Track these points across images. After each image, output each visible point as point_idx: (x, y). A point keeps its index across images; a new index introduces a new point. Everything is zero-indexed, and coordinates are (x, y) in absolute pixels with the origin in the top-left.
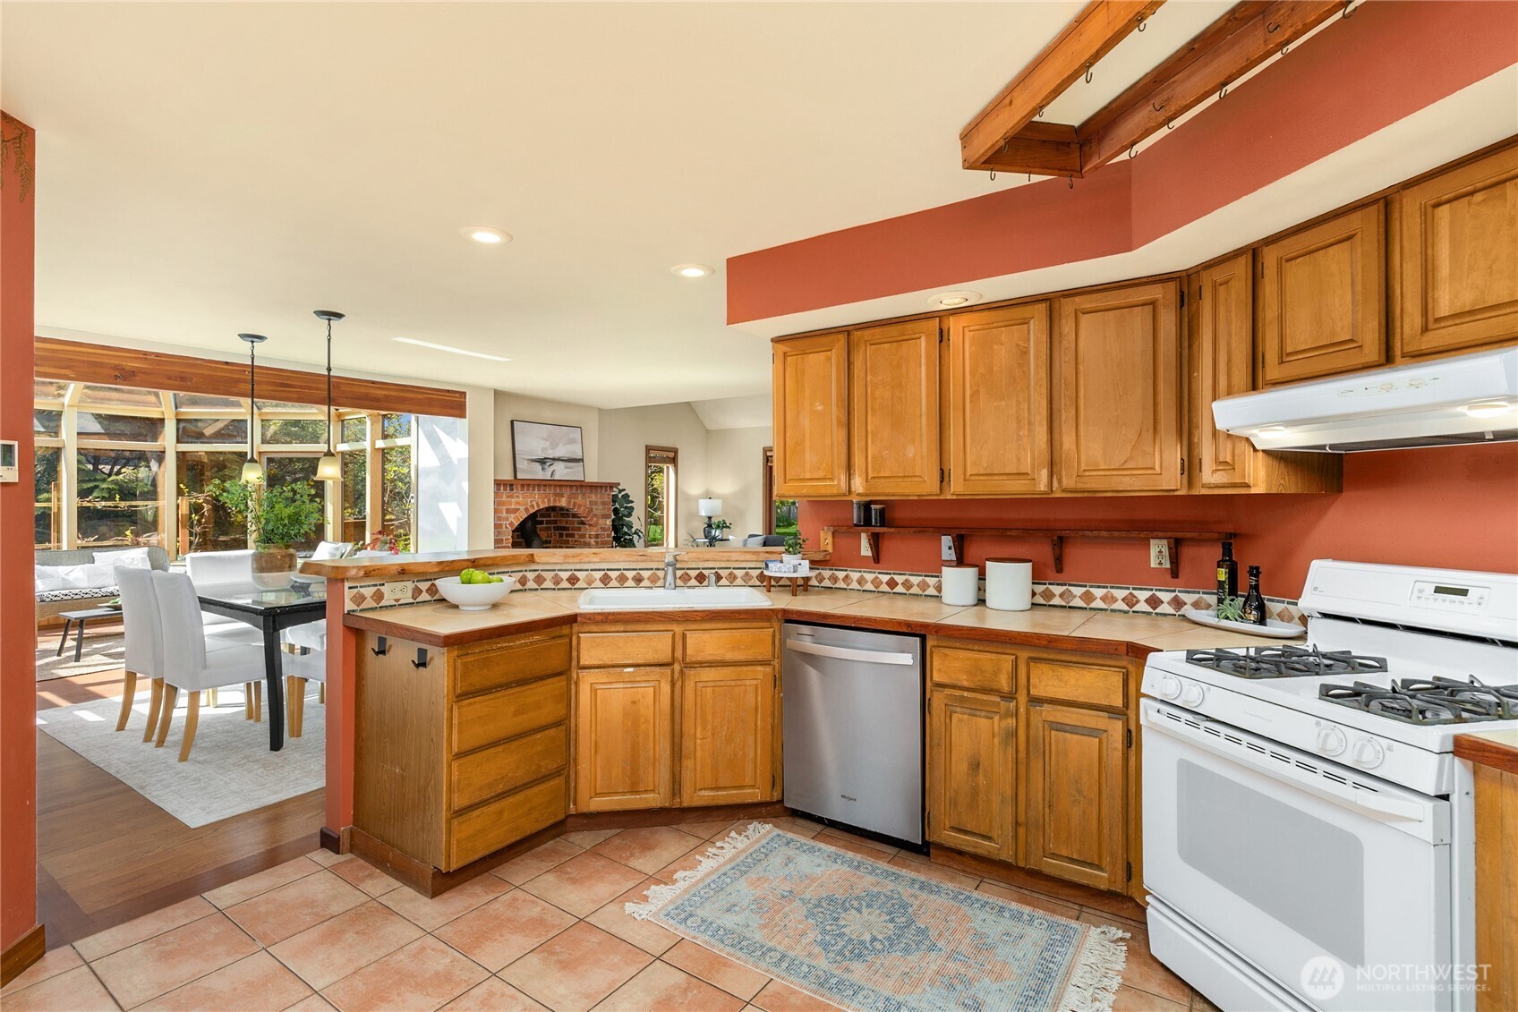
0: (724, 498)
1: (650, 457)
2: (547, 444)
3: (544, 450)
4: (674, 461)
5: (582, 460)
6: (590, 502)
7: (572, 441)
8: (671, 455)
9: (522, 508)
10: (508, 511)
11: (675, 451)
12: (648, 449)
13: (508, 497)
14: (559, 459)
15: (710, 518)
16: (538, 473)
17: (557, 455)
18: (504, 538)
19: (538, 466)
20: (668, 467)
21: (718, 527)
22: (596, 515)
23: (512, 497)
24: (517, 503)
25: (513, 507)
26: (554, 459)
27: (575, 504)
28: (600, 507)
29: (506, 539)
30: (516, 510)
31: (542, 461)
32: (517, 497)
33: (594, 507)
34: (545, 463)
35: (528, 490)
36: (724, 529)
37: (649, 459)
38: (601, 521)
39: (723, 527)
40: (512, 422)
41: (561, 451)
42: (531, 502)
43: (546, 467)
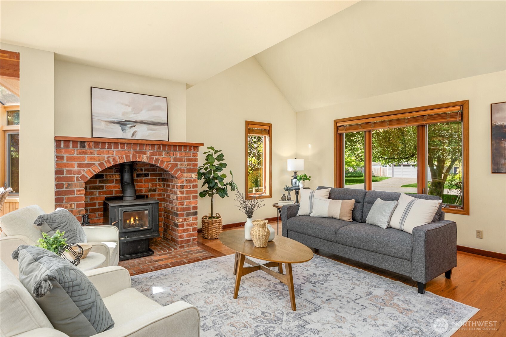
0: (306, 159)
1: (249, 130)
2: (130, 109)
3: (124, 114)
4: (269, 132)
5: (168, 124)
6: (175, 159)
7: (158, 108)
8: (267, 128)
9: (97, 163)
10: (80, 166)
11: (270, 126)
12: (248, 123)
13: (80, 153)
14: (141, 122)
15: (295, 173)
16: (117, 133)
17: (139, 118)
18: (75, 189)
19: (118, 127)
20: (265, 137)
21: (301, 179)
22: (181, 170)
23: (85, 153)
24: (91, 159)
25: (86, 162)
26: (136, 122)
27: (157, 160)
28: (186, 163)
29: (78, 191)
30: (89, 165)
31: (123, 124)
32: (91, 153)
33: (179, 163)
34: (125, 125)
35: (103, 147)
36: (306, 181)
37: (249, 131)
38: (186, 174)
39: (304, 179)
40: (91, 87)
41: (143, 116)
42: (108, 158)
43: (127, 128)
